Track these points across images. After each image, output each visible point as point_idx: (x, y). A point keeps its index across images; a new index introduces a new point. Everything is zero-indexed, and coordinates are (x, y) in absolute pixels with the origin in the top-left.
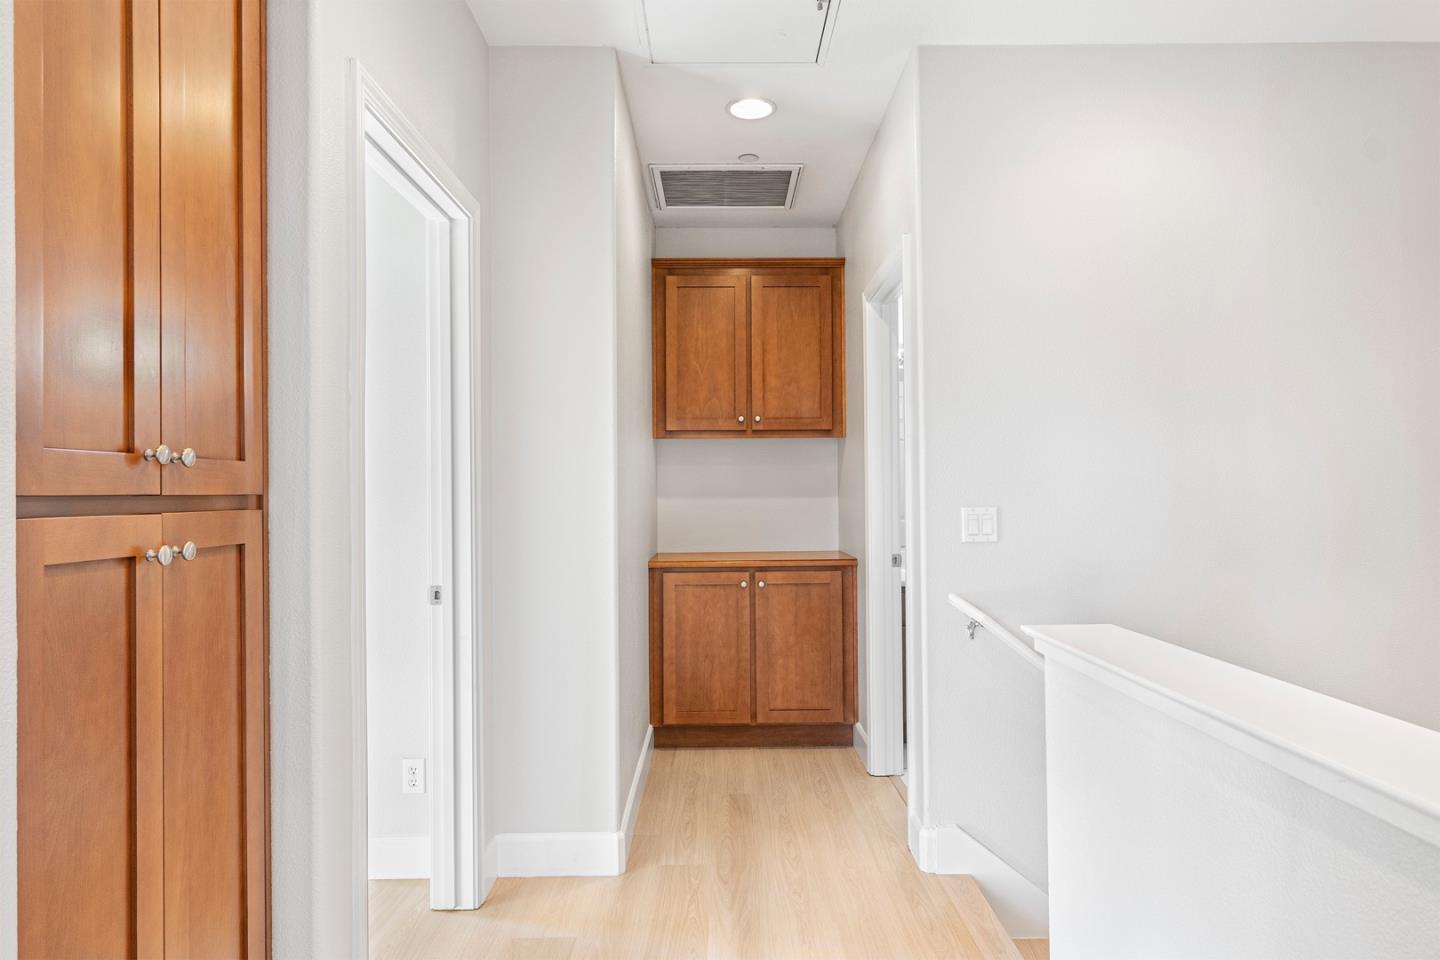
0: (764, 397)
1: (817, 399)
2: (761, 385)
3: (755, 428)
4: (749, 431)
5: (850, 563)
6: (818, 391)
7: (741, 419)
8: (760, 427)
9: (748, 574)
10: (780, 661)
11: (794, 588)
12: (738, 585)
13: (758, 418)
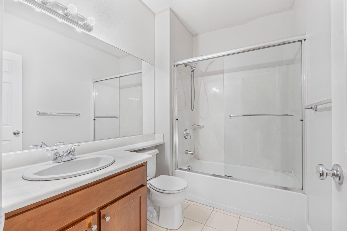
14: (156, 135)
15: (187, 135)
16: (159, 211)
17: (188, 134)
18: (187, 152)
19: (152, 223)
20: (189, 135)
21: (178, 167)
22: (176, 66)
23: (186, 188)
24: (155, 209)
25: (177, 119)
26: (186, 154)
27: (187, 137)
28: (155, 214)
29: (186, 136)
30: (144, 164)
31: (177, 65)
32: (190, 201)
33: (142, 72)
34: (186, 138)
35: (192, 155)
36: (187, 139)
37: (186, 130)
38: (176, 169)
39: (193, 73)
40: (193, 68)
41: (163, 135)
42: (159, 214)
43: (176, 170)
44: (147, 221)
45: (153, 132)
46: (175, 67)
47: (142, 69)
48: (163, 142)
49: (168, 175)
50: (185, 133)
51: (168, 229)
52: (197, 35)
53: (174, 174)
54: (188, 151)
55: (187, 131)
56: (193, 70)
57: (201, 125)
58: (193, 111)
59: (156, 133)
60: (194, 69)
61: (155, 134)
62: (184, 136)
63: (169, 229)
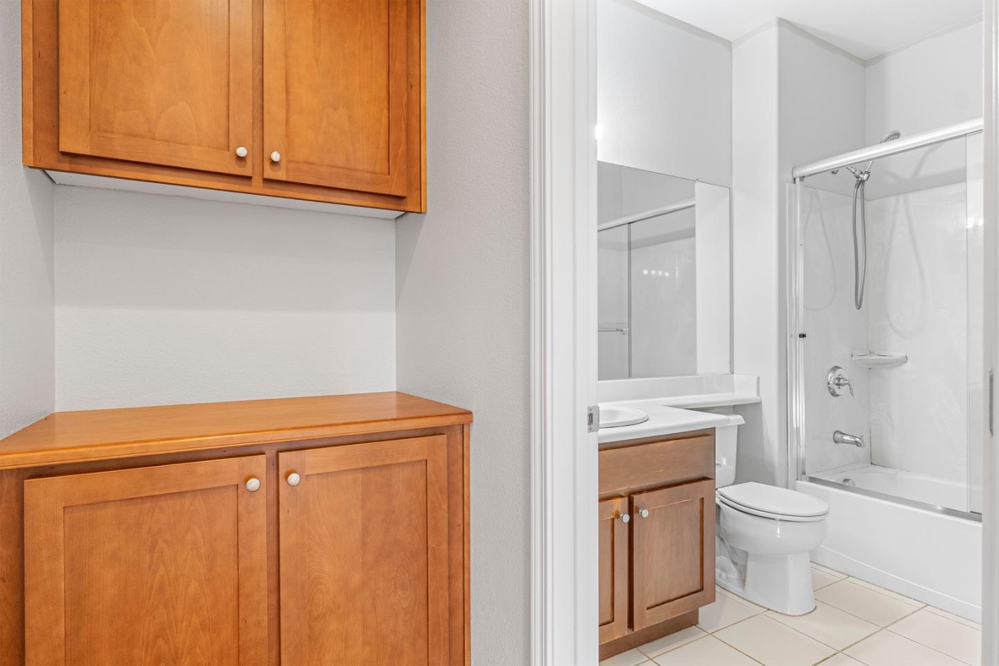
0: (287, 121)
1: (383, 143)
2: (283, 96)
3: (270, 173)
4: (257, 181)
5: (462, 419)
6: (384, 130)
7: (242, 151)
8: (281, 175)
9: (262, 459)
10: (333, 626)
11: (360, 475)
12: (239, 488)
13: (276, 156)
14: (735, 377)
15: (838, 385)
16: (745, 567)
17: (842, 381)
18: (838, 436)
19: (725, 589)
20: (846, 384)
21: (805, 474)
22: (798, 180)
23: (824, 514)
24: (735, 564)
25: (803, 336)
26: (836, 442)
27: (838, 391)
28: (734, 574)
29: (836, 387)
30: (708, 433)
31: (802, 178)
32: (844, 574)
33: (694, 206)
34: (834, 394)
35: (858, 446)
36: (838, 395)
37: (837, 367)
38: (799, 478)
39: (863, 190)
40: (861, 176)
41: (758, 378)
42: (745, 577)
43: (797, 482)
44: (717, 587)
45: (727, 370)
46: (795, 183)
47: (694, 196)
48: (758, 397)
49: (774, 484)
50: (831, 377)
51: (769, 610)
52: (879, 58)
53: (789, 484)
54: (844, 434)
55: (838, 372)
56: (862, 182)
57: (897, 354)
58: (859, 309)
59: (735, 372)
60: (865, 179)
61: (734, 375)
62: (829, 388)
63: (772, 610)
